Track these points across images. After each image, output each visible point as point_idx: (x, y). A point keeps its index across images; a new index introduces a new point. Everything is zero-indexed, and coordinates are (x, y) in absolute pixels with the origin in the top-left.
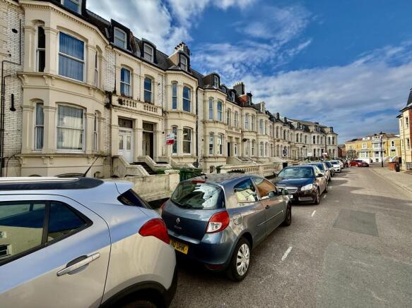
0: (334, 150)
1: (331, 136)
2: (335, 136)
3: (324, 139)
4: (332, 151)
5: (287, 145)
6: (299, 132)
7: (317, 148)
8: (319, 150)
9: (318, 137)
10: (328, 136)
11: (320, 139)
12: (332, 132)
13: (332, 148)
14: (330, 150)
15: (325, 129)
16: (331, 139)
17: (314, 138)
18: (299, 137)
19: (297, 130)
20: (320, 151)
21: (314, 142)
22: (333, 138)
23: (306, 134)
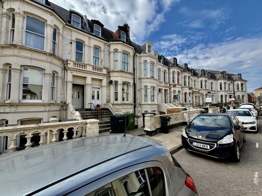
0: (243, 96)
1: (240, 83)
2: (244, 82)
3: (231, 86)
4: (241, 98)
5: (188, 91)
6: (204, 79)
7: (224, 94)
8: (226, 96)
9: (225, 83)
10: (236, 83)
11: (227, 86)
12: (241, 79)
13: (241, 94)
14: (239, 96)
15: (233, 77)
16: (240, 85)
17: (221, 85)
18: (203, 83)
19: (201, 76)
20: (228, 98)
21: (221, 88)
22: (242, 85)
23: (211, 81)
